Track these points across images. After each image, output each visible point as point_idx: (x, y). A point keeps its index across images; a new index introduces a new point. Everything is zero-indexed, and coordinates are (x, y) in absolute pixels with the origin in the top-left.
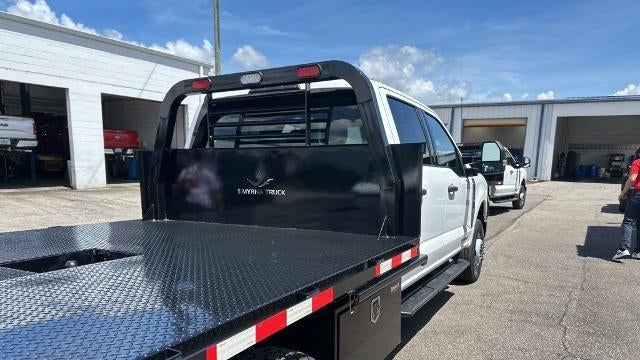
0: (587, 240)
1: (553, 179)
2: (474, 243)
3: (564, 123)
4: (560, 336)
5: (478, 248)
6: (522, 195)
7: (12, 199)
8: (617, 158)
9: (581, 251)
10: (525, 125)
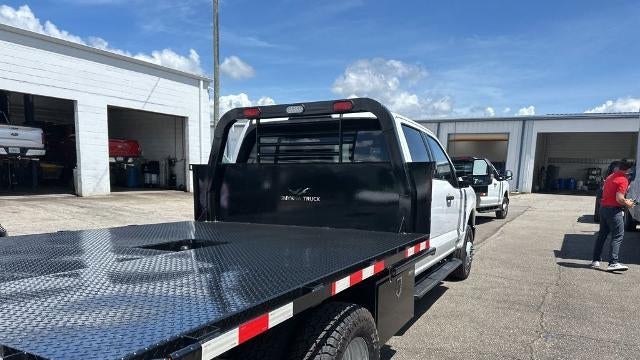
0: (563, 246)
1: (534, 191)
2: (465, 244)
3: (544, 139)
4: (538, 318)
5: (468, 249)
6: (504, 206)
7: (25, 205)
8: (594, 172)
9: (558, 254)
10: (507, 140)
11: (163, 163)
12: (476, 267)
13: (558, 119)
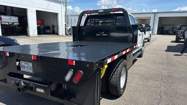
0: (167, 49)
3: (160, 18)
5: (143, 49)
6: (150, 38)
8: (175, 28)
9: (166, 51)
10: (150, 19)
11: (51, 27)
12: (144, 54)
13: (165, 13)
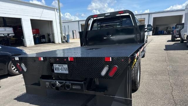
3: (155, 19)
4: (166, 63)
8: (169, 28)
11: (46, 35)
13: (162, 12)
